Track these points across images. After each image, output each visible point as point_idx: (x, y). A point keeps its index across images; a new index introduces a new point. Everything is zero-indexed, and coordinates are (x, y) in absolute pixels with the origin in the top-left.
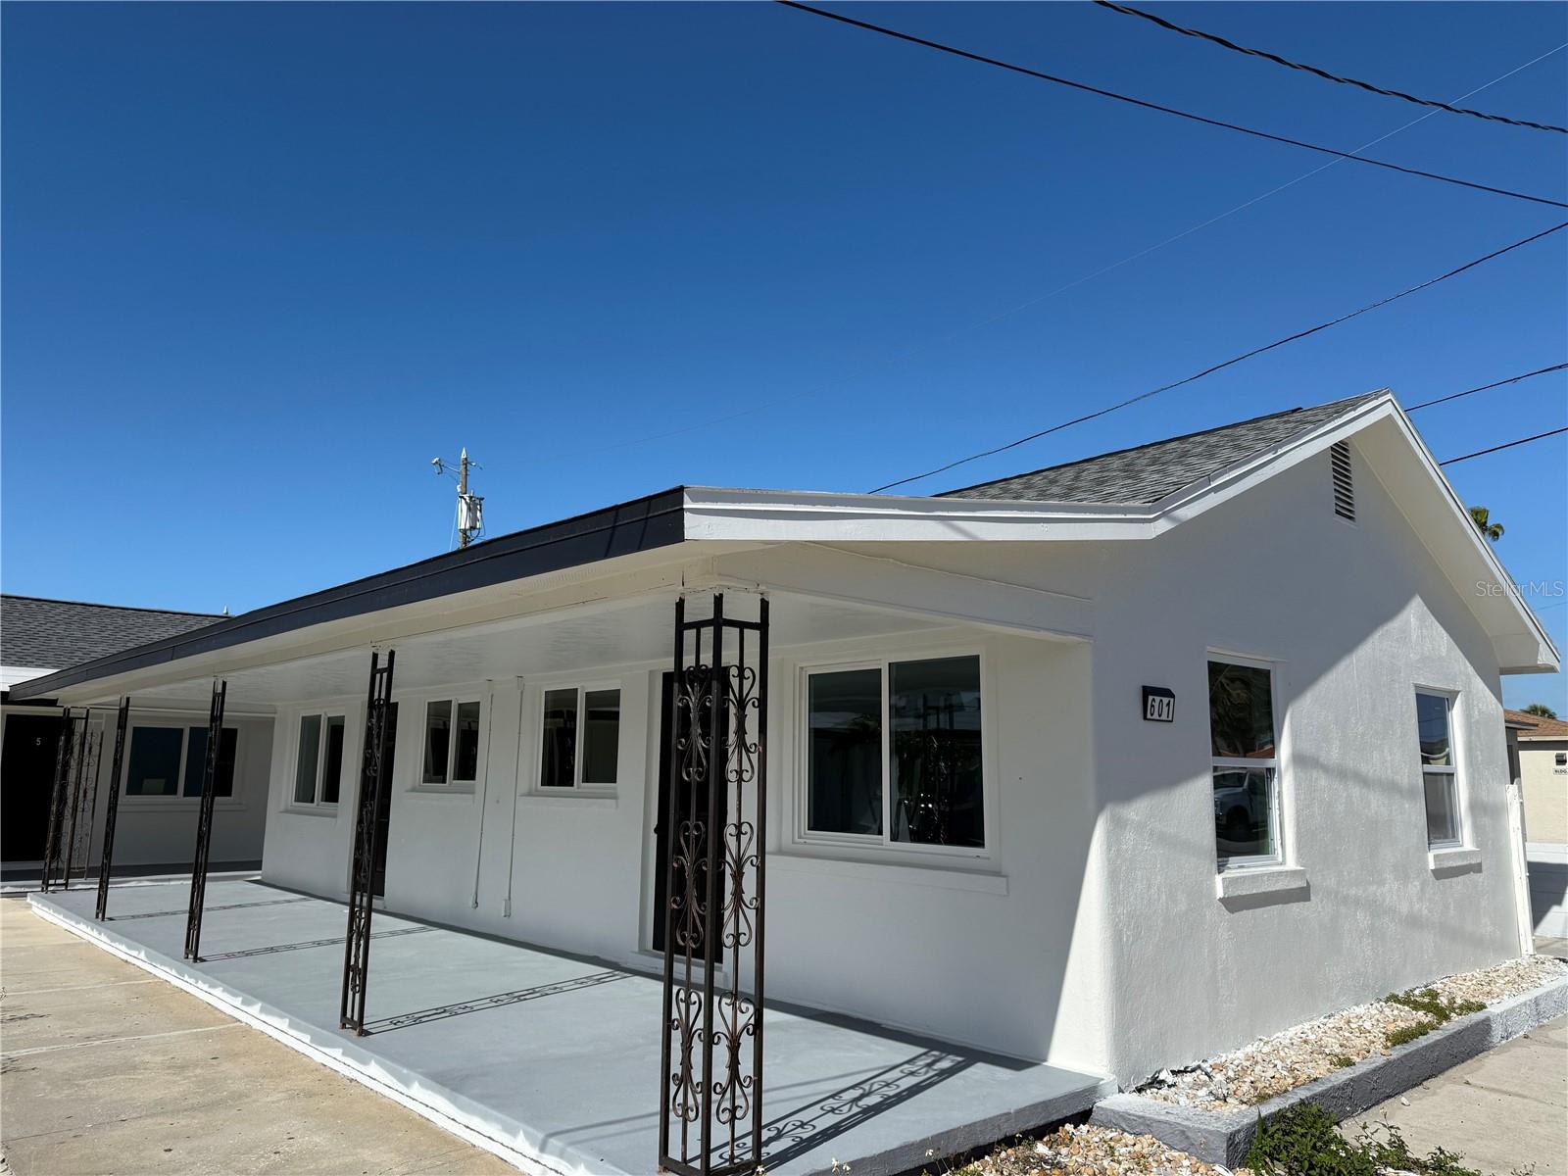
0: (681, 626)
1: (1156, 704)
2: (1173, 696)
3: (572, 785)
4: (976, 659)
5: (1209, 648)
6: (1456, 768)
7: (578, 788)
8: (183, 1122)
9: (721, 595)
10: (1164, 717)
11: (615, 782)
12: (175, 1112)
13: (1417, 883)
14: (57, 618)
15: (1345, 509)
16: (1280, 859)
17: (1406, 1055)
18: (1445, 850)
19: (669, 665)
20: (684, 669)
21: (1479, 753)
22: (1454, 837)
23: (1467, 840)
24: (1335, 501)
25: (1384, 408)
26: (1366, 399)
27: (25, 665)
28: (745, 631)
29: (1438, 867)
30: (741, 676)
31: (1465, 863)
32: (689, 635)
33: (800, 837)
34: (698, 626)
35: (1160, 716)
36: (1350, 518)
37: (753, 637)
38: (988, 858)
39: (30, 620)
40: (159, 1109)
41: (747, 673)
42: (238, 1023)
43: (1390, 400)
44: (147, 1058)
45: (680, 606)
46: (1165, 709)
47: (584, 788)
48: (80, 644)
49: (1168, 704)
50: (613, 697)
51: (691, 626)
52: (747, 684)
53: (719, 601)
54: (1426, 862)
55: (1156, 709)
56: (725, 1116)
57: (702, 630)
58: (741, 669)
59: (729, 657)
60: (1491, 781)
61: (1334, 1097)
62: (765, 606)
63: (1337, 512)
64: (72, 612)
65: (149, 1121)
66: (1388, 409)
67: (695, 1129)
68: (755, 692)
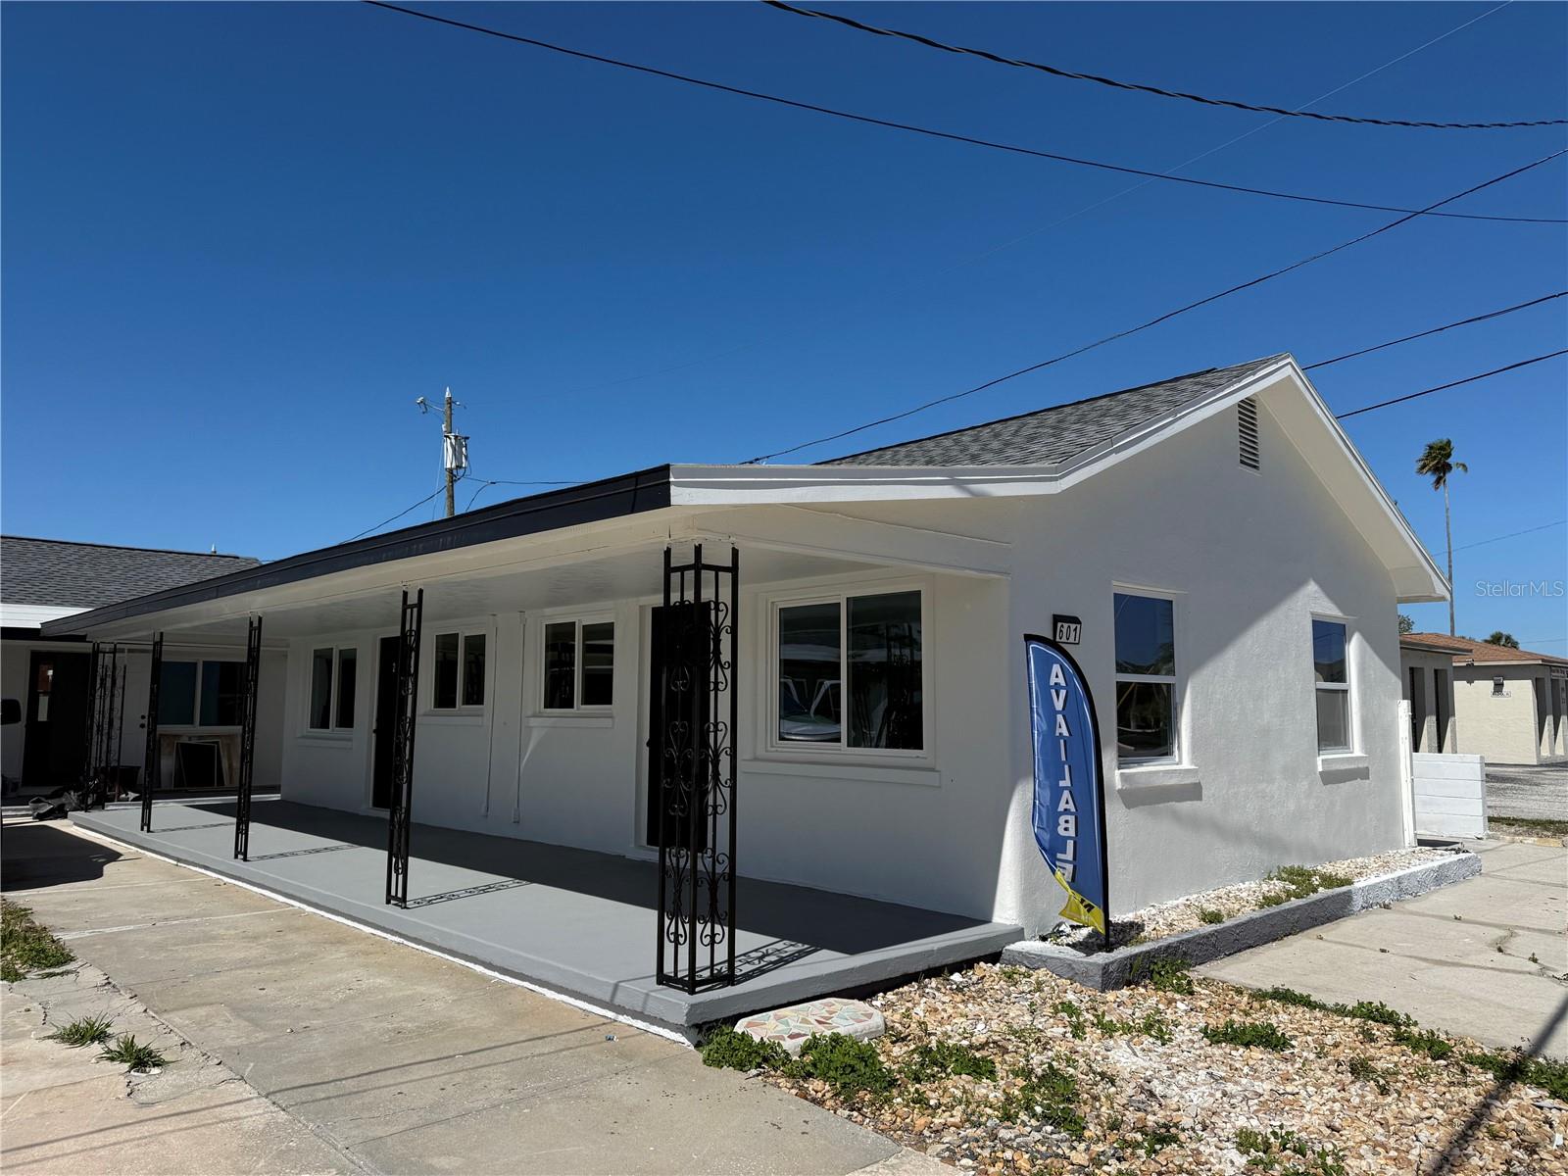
0: (669, 570)
1: (1065, 631)
2: (1080, 623)
3: (572, 707)
4: (918, 594)
5: (1115, 583)
6: (1350, 685)
7: (578, 709)
8: (267, 972)
9: (700, 545)
10: (1071, 640)
11: (611, 703)
12: (258, 966)
13: (1305, 783)
14: (69, 558)
15: (1250, 458)
16: (1177, 759)
17: (1268, 915)
18: (1334, 755)
19: (658, 600)
20: (672, 604)
21: (1372, 672)
22: (1346, 745)
23: (1357, 748)
24: (1240, 452)
25: (1285, 370)
26: (1265, 363)
27: (45, 604)
28: (720, 573)
29: (1327, 769)
30: (717, 609)
31: (1353, 766)
32: (675, 577)
33: (772, 747)
34: (682, 569)
35: (1068, 639)
36: (1255, 467)
37: (726, 578)
38: (925, 758)
39: (44, 561)
40: (244, 964)
41: (722, 607)
42: (291, 908)
43: (1290, 363)
44: (222, 932)
45: (668, 553)
46: (1073, 633)
47: (585, 709)
48: (95, 584)
49: (1075, 629)
50: (607, 631)
51: (676, 569)
52: (721, 615)
53: (698, 550)
54: (1315, 766)
55: (1065, 634)
56: (707, 941)
57: (686, 572)
58: (717, 604)
59: (707, 594)
60: (1383, 697)
61: (1199, 944)
62: (735, 553)
63: (1242, 462)
64: (82, 553)
65: (239, 972)
66: (1288, 370)
67: (684, 950)
68: (728, 622)
